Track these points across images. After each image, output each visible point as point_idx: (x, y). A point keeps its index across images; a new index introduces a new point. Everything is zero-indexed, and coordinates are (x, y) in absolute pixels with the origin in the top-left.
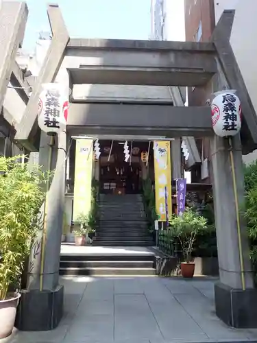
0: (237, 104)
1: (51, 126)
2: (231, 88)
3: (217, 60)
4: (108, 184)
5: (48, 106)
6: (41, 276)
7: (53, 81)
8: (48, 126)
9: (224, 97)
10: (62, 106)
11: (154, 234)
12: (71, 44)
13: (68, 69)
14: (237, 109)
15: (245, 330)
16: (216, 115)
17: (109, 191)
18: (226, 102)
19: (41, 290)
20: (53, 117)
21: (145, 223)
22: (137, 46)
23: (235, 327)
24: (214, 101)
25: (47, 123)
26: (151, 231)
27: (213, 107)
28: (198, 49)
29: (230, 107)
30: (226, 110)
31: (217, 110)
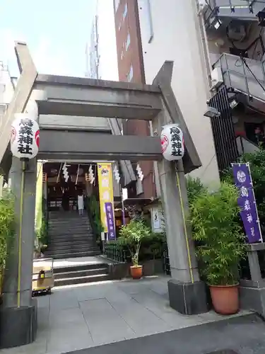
0: (181, 135)
1: (24, 153)
2: (174, 122)
3: (162, 100)
4: (54, 202)
5: (21, 134)
6: (19, 294)
7: (23, 112)
8: (21, 152)
9: (171, 129)
10: (34, 135)
11: (101, 245)
12: (39, 79)
13: (36, 101)
14: (181, 139)
15: (196, 316)
16: (165, 143)
17: (56, 209)
18: (173, 133)
19: (19, 307)
20: (26, 144)
21: (91, 235)
22: (98, 85)
23: (188, 314)
24: (163, 132)
25: (21, 150)
26: (98, 242)
27: (162, 137)
28: (147, 90)
29: (176, 137)
30: (173, 139)
31: (166, 139)
